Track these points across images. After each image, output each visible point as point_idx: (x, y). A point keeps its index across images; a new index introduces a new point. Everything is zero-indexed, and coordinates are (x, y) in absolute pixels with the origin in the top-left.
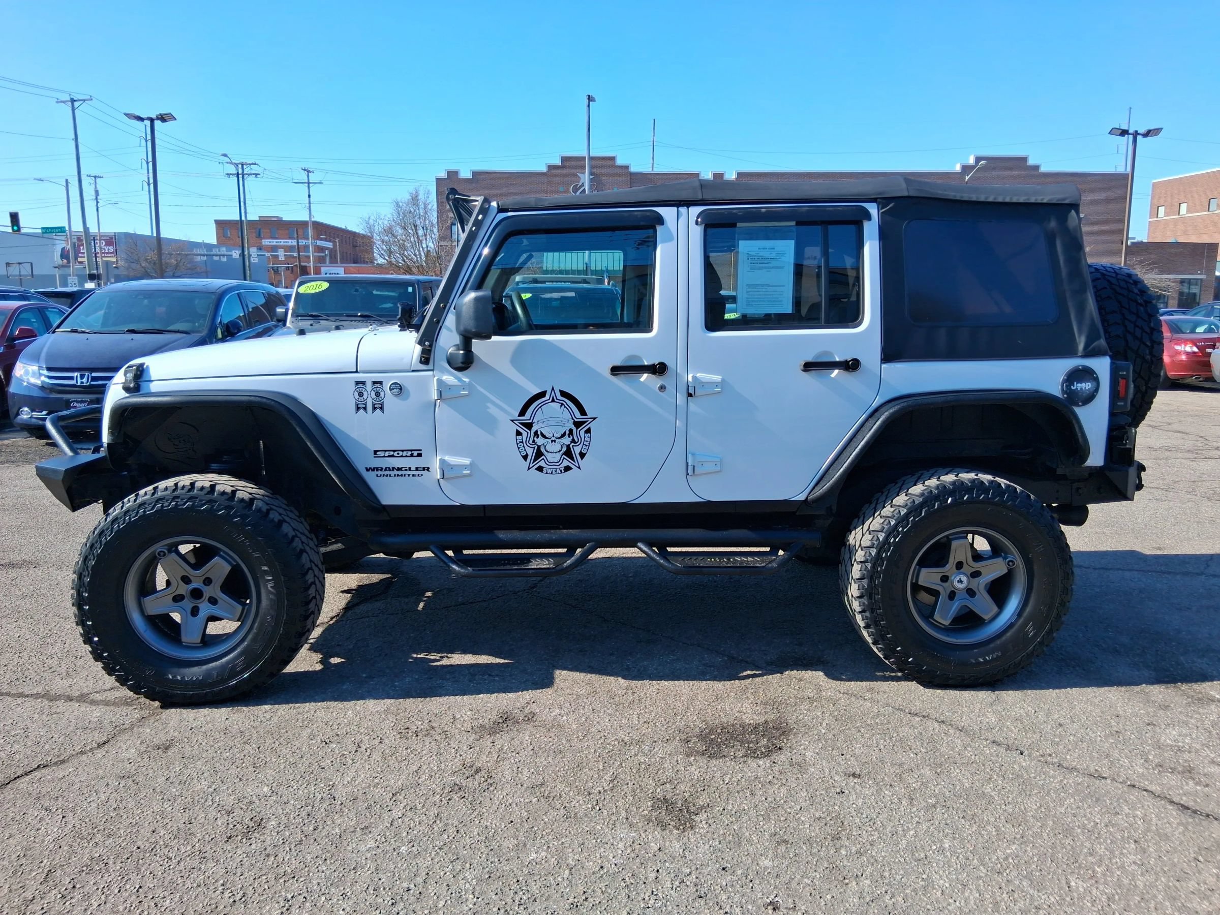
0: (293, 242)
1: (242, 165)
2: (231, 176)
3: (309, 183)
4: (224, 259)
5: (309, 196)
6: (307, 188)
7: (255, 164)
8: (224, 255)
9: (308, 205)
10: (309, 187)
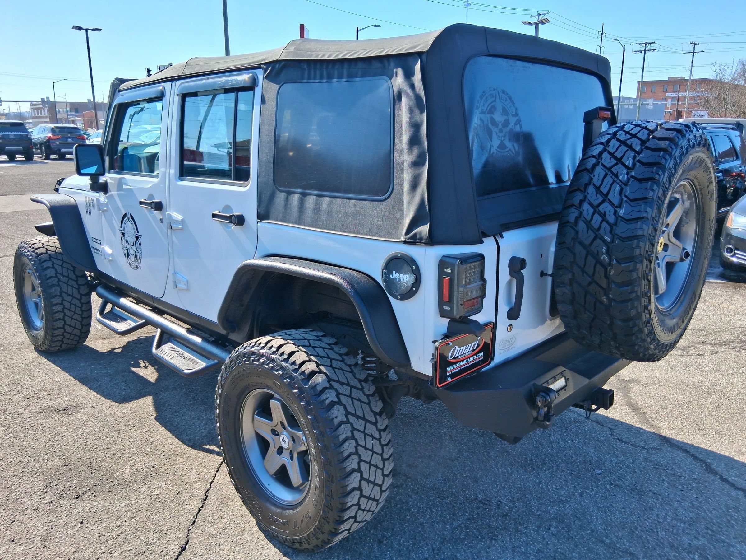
0: (675, 95)
1: (646, 44)
2: (637, 52)
3: (693, 53)
4: (631, 107)
5: (692, 62)
6: (692, 56)
7: (654, 43)
8: (631, 105)
9: (690, 68)
10: (693, 55)
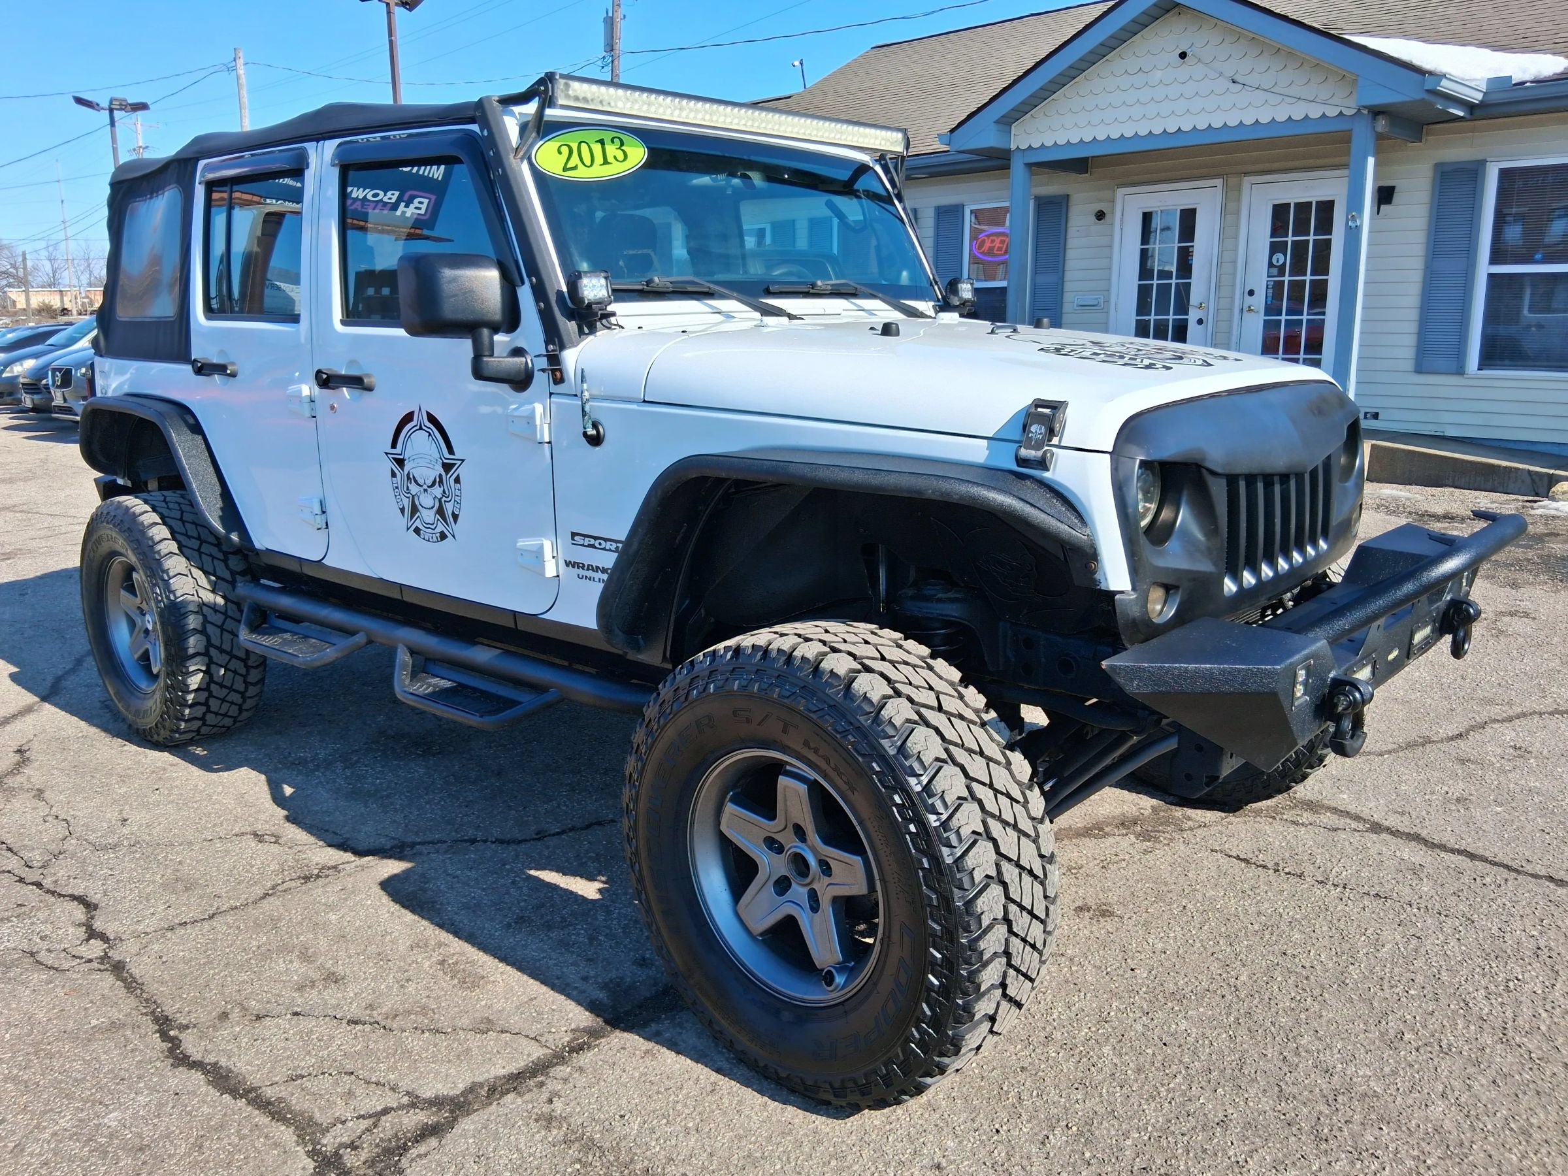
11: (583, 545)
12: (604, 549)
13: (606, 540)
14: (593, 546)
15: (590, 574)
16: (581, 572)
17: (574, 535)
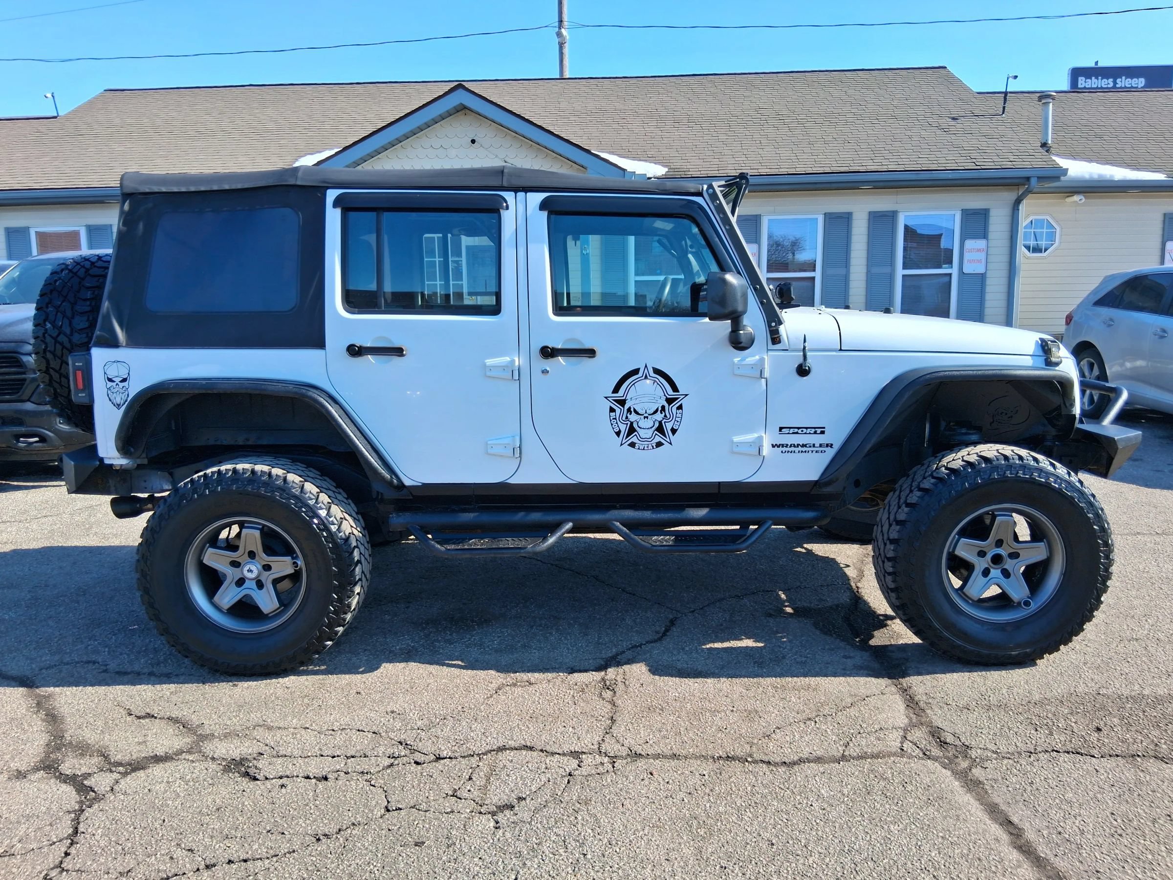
11: (789, 433)
12: (806, 433)
13: (807, 428)
14: (797, 433)
15: (793, 449)
16: (784, 449)
17: (781, 429)
